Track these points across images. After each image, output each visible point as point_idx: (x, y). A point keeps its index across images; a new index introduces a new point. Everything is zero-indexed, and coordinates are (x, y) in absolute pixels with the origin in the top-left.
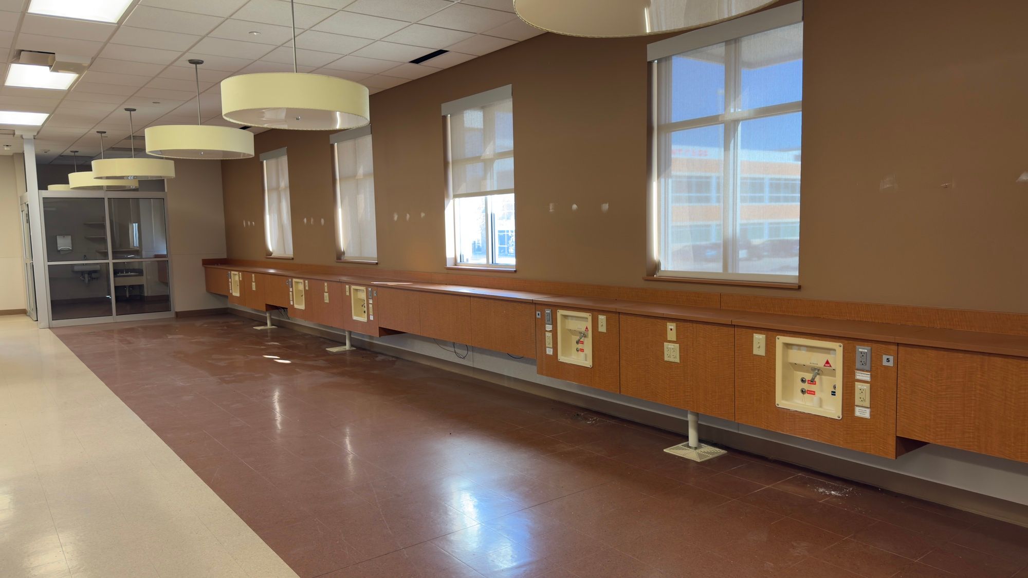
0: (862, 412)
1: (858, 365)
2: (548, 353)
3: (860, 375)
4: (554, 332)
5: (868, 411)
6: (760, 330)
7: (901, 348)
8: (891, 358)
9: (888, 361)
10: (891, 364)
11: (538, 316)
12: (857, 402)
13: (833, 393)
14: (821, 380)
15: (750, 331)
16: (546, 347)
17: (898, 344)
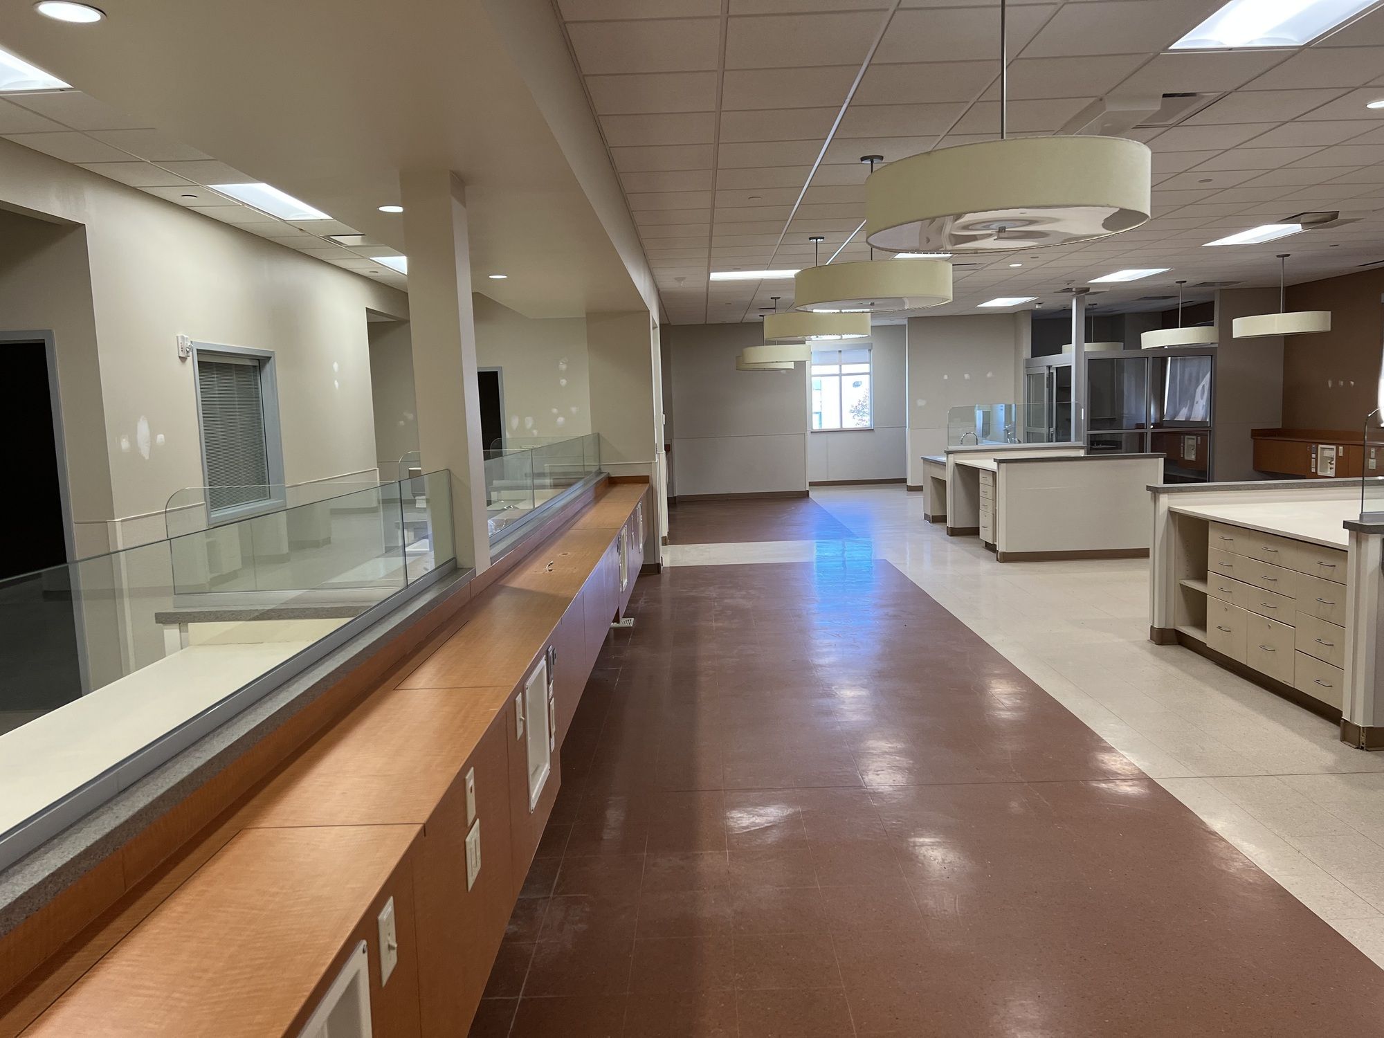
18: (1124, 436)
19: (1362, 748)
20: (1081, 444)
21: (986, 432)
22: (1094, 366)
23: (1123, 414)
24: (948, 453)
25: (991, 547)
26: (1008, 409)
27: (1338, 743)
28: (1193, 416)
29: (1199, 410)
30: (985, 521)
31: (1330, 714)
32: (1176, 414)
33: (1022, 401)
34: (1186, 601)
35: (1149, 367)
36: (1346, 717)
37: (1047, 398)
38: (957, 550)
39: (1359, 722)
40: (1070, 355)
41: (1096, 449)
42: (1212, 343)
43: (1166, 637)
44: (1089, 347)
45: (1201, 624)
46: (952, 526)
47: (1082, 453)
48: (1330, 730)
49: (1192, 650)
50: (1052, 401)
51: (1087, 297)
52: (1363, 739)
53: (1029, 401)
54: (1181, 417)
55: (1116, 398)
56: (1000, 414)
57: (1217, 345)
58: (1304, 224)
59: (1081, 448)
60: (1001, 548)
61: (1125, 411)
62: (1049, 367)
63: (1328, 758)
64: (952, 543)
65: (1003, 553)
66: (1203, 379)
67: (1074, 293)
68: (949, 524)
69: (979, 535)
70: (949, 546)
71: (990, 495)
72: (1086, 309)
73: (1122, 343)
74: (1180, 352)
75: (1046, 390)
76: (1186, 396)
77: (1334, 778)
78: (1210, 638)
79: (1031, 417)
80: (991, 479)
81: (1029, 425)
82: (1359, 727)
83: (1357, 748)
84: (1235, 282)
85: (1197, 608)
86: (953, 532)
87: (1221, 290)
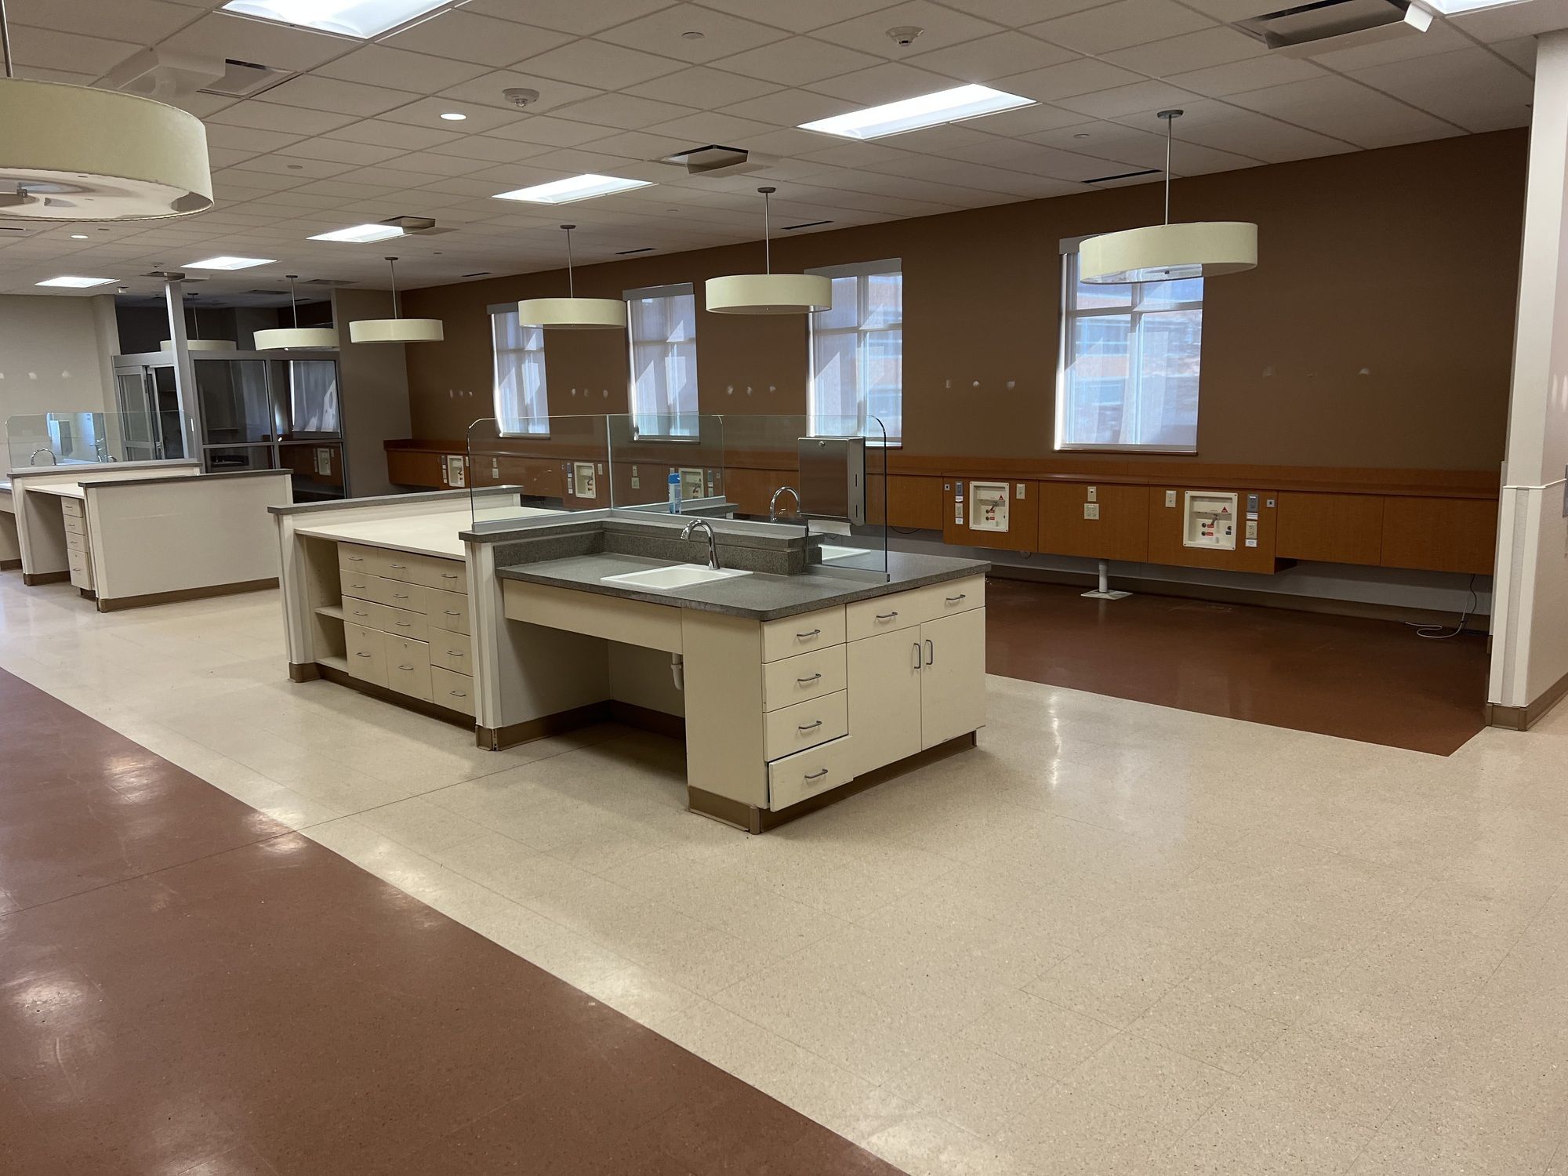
0: (1251, 543)
1: (1249, 508)
2: (957, 522)
3: (1250, 516)
4: (966, 503)
5: (1255, 541)
6: (1171, 487)
7: (1280, 494)
8: (1273, 501)
9: (1271, 503)
10: (1273, 506)
11: (946, 489)
12: (1247, 536)
13: (1228, 533)
14: (1218, 524)
15: (1162, 489)
16: (955, 518)
17: (1278, 491)
18: (250, 450)
19: (495, 750)
20: (195, 461)
21: (67, 448)
22: (202, 368)
23: (246, 424)
24: (14, 477)
25: (88, 595)
26: (98, 418)
27: (476, 750)
28: (323, 426)
29: (329, 421)
30: (76, 562)
31: (464, 722)
32: (306, 424)
33: (115, 410)
34: (324, 630)
35: (267, 369)
36: (479, 722)
37: (147, 405)
38: (39, 603)
39: (491, 726)
40: (170, 354)
41: (218, 466)
42: (333, 347)
43: (307, 673)
44: (192, 345)
45: (341, 652)
46: (32, 573)
47: (196, 472)
48: (468, 737)
49: (336, 683)
50: (155, 409)
51: (183, 284)
52: (495, 741)
53: (124, 409)
54: (312, 427)
55: (235, 405)
56: (88, 425)
57: (338, 350)
58: (406, 228)
59: (195, 465)
60: (102, 594)
61: (248, 421)
62: (146, 367)
63: (466, 766)
64: (33, 595)
65: (106, 600)
66: (329, 387)
67: (167, 279)
68: (26, 570)
69: (70, 580)
70: (30, 600)
71: (79, 529)
72: (184, 299)
73: (235, 343)
74: (303, 355)
75: (145, 396)
76: (313, 404)
77: (471, 784)
78: (351, 667)
79: (130, 429)
80: (79, 508)
81: (128, 438)
82: (491, 730)
83: (491, 750)
84: (348, 282)
85: (335, 635)
86: (34, 580)
87: (336, 289)
